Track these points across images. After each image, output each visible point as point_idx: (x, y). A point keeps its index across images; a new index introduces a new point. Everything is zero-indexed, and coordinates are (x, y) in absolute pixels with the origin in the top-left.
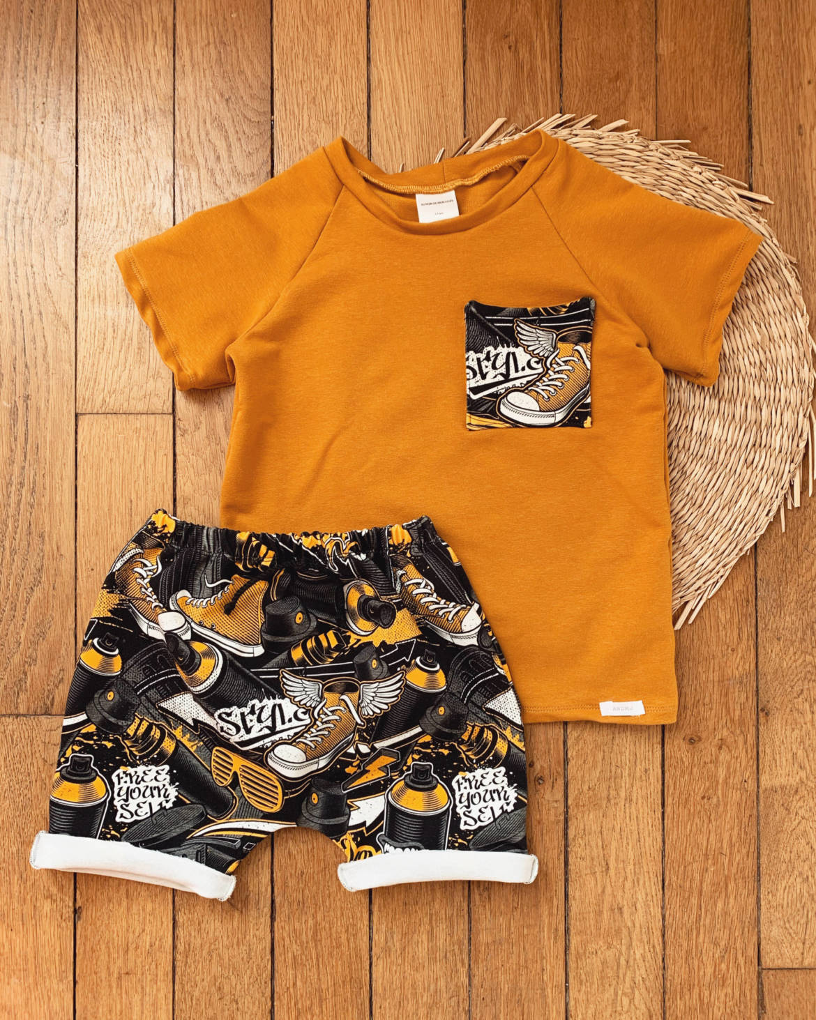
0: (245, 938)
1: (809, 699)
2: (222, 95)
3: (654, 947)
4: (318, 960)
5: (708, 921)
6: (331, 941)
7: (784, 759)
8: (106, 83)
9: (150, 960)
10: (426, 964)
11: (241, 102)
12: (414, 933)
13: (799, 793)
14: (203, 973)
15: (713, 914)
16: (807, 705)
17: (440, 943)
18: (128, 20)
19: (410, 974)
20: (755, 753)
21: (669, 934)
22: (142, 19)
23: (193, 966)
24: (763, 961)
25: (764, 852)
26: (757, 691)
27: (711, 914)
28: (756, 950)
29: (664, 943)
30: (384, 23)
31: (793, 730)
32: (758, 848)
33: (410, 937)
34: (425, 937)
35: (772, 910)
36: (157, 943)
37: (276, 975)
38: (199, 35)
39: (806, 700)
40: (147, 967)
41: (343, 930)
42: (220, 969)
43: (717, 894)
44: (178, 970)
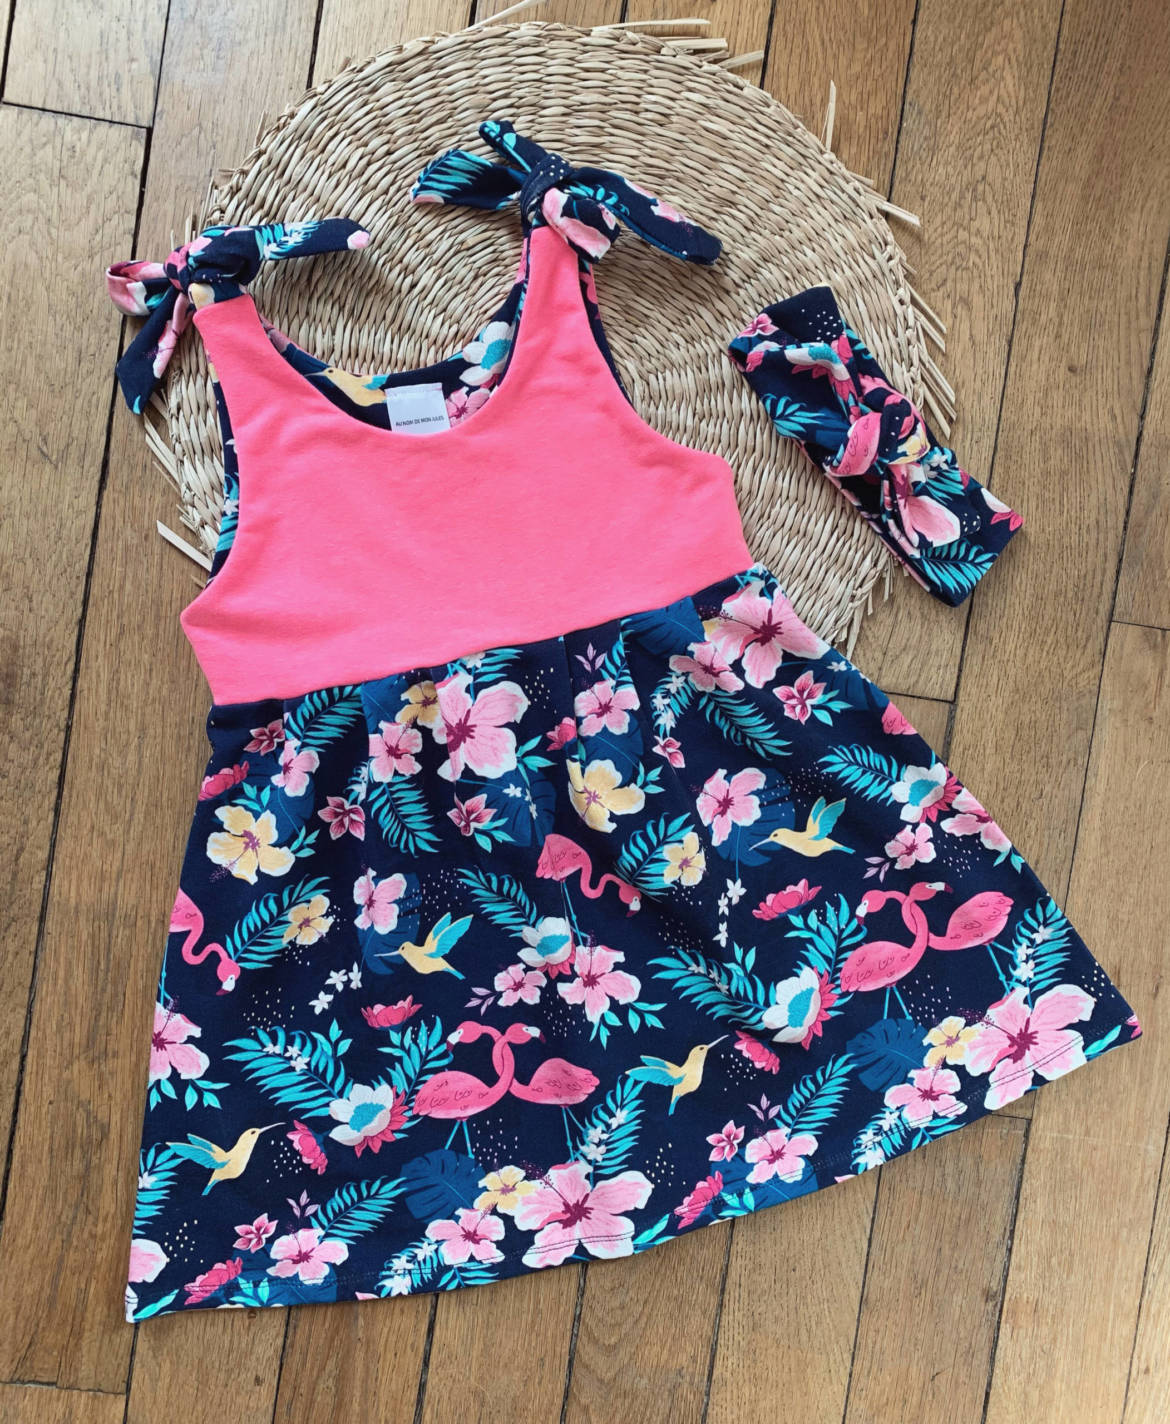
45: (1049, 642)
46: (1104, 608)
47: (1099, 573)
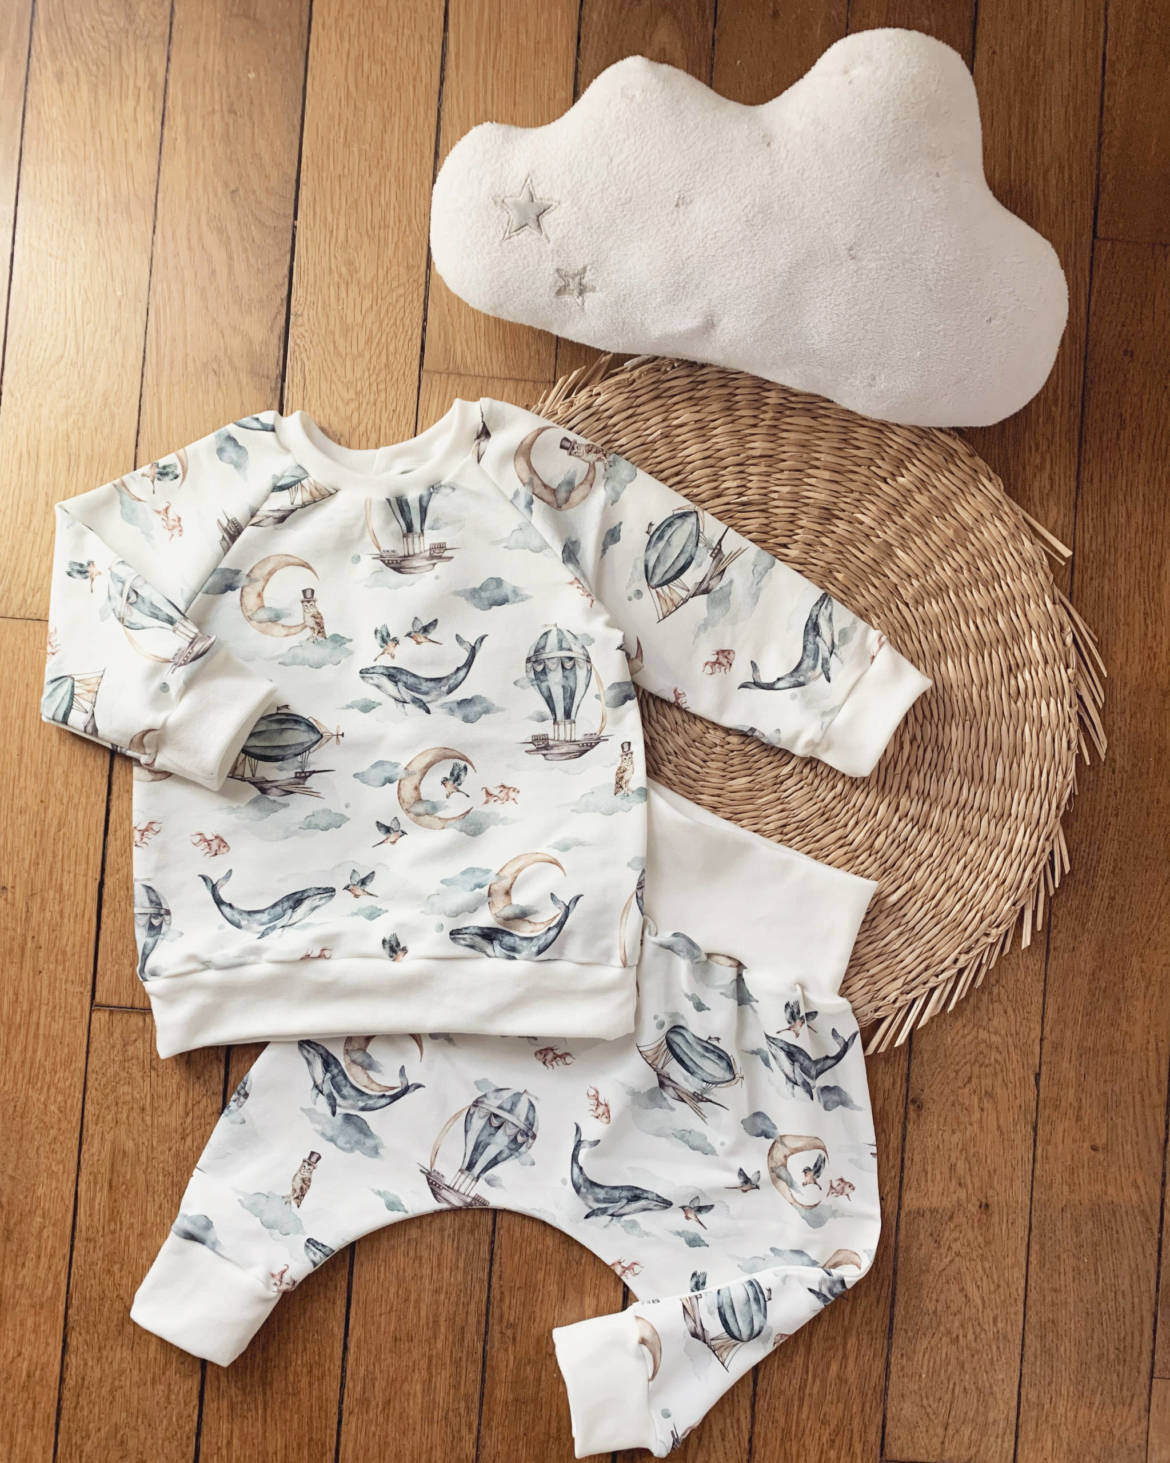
0: (164, 1373)
1: (978, 1091)
2: (226, 185)
3: (738, 1420)
4: (265, 1409)
5: (815, 1390)
6: (286, 1384)
7: (937, 1172)
8: (62, 153)
9: (25, 1395)
10: (418, 1427)
11: (252, 197)
12: (403, 1382)
13: (956, 1220)
14: (100, 1419)
15: (823, 1381)
16: (976, 1099)
17: (441, 1396)
18: (102, 68)
19: (395, 1439)
20: (899, 1159)
21: (762, 1404)
22: (122, 68)
23: (86, 1409)
24: (887, 1450)
25: (901, 1298)
26: (908, 1075)
27: (821, 1381)
28: (880, 1435)
29: (753, 1416)
30: (461, 105)
31: (953, 1132)
32: (894, 1294)
33: (398, 1386)
34: (419, 1387)
35: (906, 1380)
36: (38, 1372)
37: (205, 1430)
38: (200, 98)
39: (975, 1092)
40: (20, 1407)
41: (305, 1370)
42: (124, 1415)
43: (831, 1353)
44: (65, 1414)
45: (1097, 1403)
46: (1145, 1367)
47: (1137, 1334)
